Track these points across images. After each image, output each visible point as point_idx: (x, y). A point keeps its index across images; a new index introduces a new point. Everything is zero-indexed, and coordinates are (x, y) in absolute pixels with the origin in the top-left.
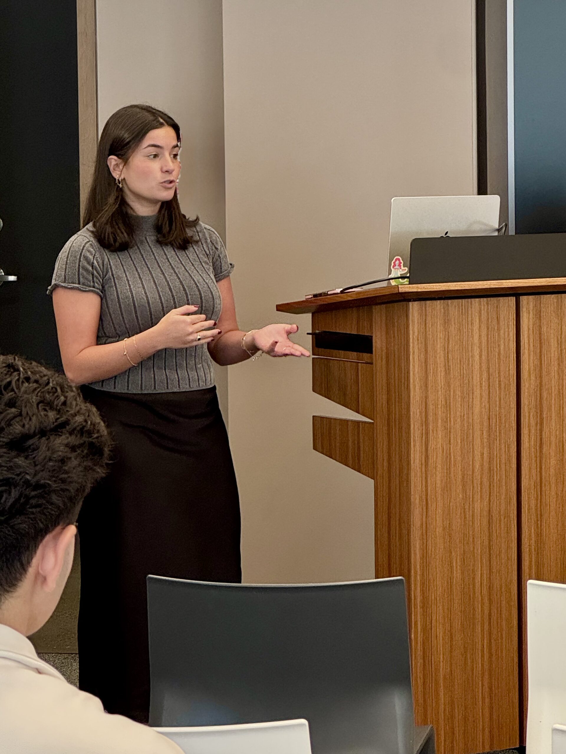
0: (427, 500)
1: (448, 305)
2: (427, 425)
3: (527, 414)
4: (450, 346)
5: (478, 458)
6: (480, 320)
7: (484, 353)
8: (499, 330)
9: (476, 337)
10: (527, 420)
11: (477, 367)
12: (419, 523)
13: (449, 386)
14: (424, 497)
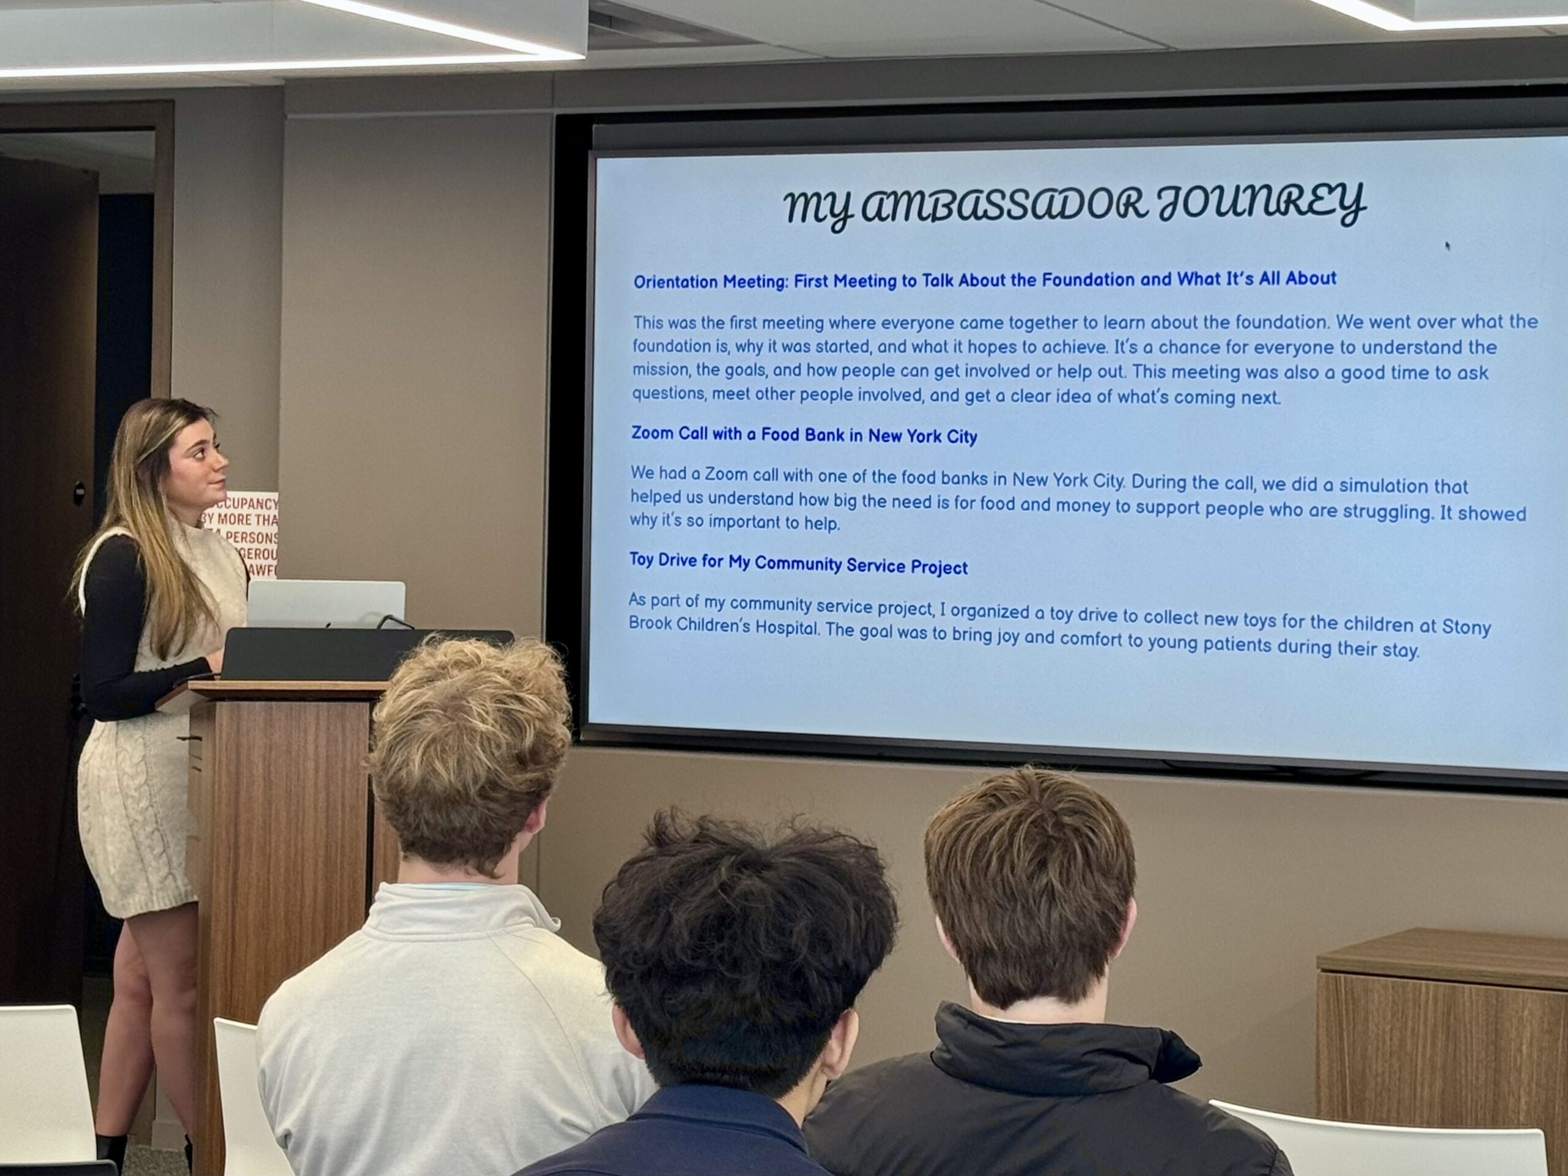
0: (233, 937)
1: (271, 708)
2: (237, 848)
3: (382, 845)
4: (273, 756)
5: (309, 893)
6: (317, 728)
7: (322, 768)
8: (344, 742)
9: (311, 748)
10: (382, 852)
11: (310, 784)
12: (222, 964)
13: (270, 804)
14: (230, 935)
